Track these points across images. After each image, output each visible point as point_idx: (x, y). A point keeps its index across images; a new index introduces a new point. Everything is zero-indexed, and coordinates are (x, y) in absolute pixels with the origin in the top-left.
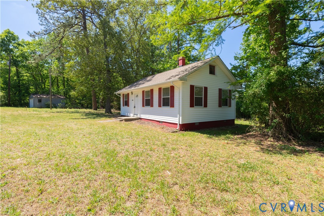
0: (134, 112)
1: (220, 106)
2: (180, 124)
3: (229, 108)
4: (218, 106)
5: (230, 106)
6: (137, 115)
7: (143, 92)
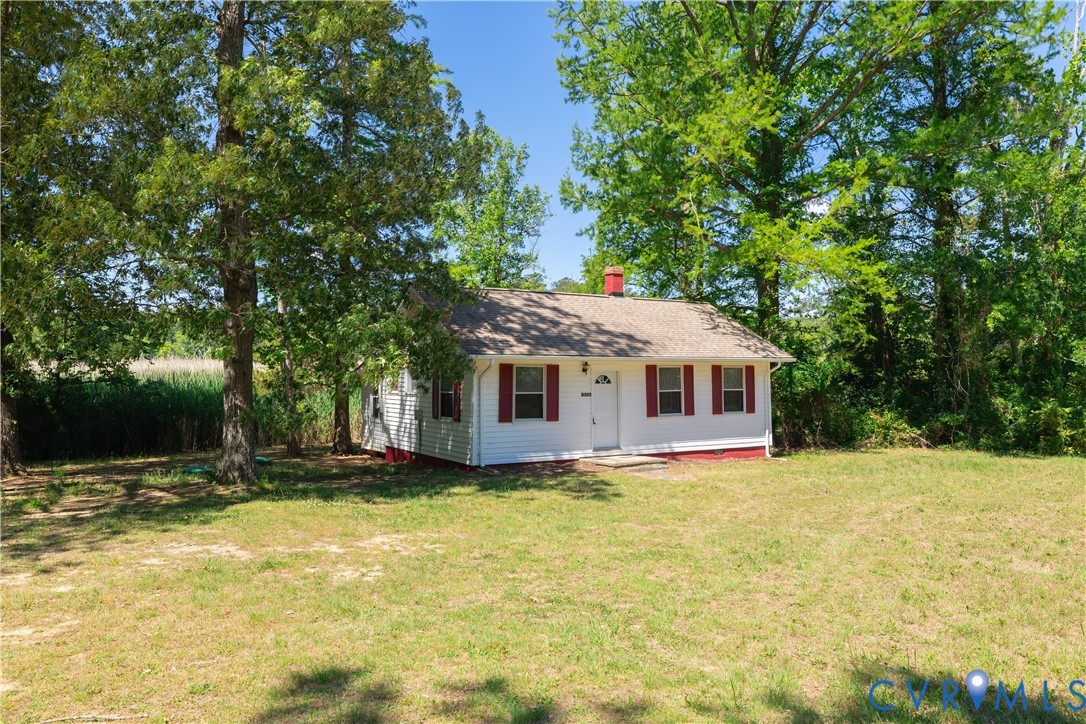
0: (591, 440)
7: (651, 370)
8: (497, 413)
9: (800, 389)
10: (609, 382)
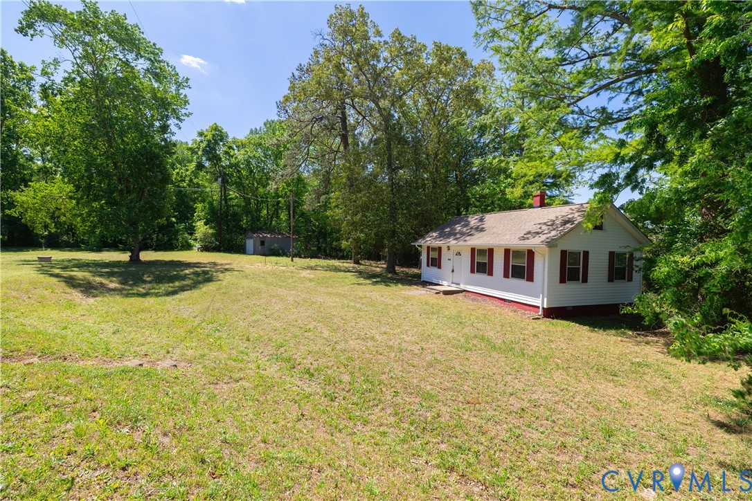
0: (451, 279)
1: (610, 280)
2: (543, 308)
3: (629, 283)
4: (607, 280)
5: (630, 279)
6: (459, 284)
7: (473, 250)
8: (426, 263)
10: (460, 255)
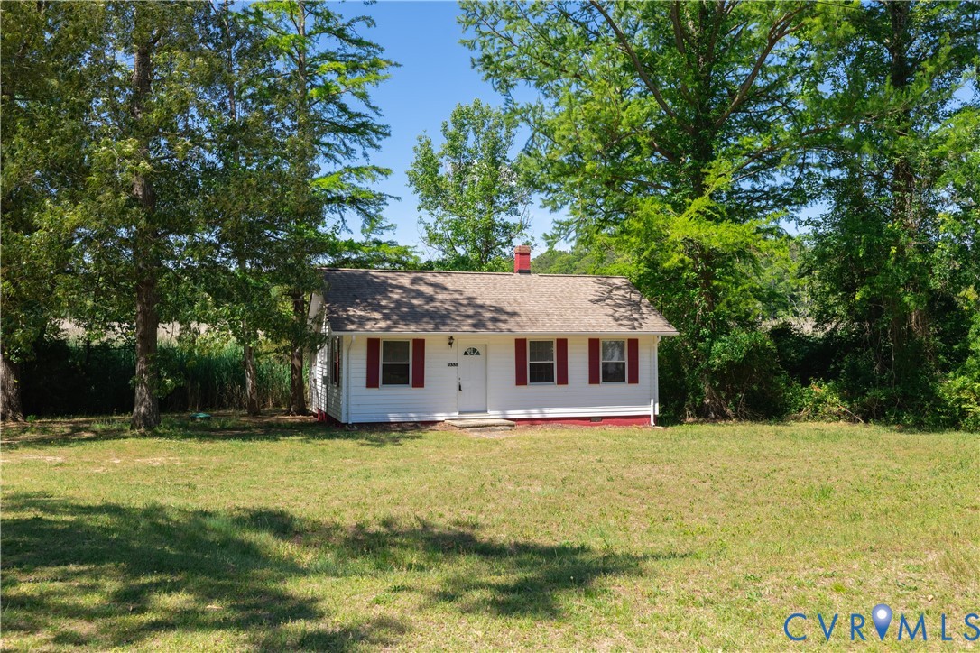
0: (457, 405)
2: (655, 416)
7: (520, 344)
8: (365, 380)
9: (717, 361)
10: (478, 354)
